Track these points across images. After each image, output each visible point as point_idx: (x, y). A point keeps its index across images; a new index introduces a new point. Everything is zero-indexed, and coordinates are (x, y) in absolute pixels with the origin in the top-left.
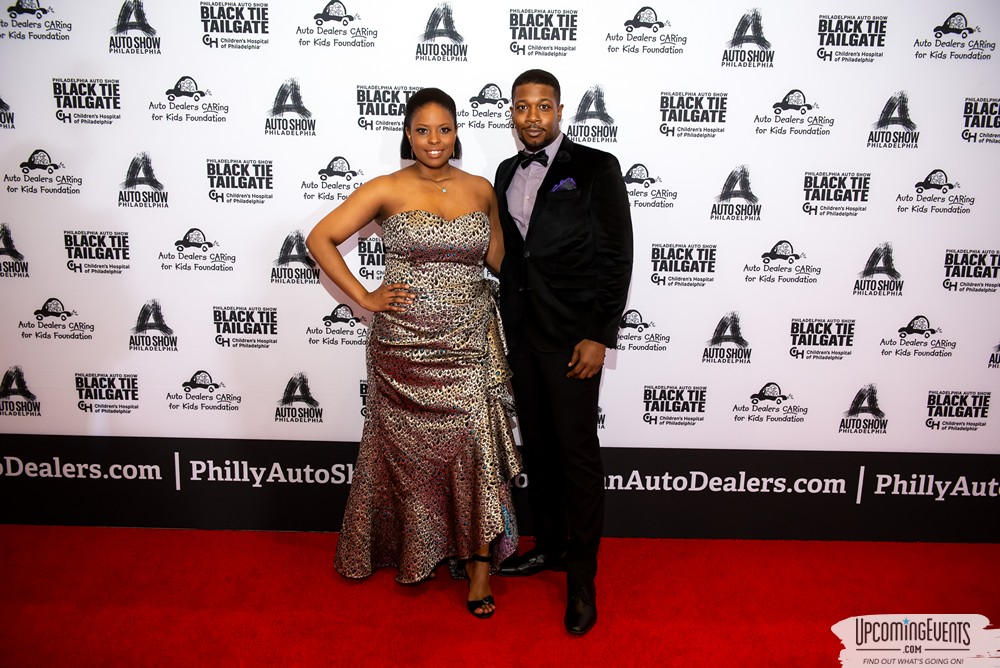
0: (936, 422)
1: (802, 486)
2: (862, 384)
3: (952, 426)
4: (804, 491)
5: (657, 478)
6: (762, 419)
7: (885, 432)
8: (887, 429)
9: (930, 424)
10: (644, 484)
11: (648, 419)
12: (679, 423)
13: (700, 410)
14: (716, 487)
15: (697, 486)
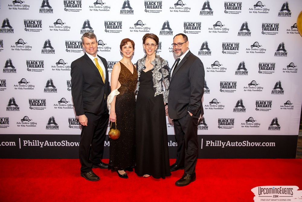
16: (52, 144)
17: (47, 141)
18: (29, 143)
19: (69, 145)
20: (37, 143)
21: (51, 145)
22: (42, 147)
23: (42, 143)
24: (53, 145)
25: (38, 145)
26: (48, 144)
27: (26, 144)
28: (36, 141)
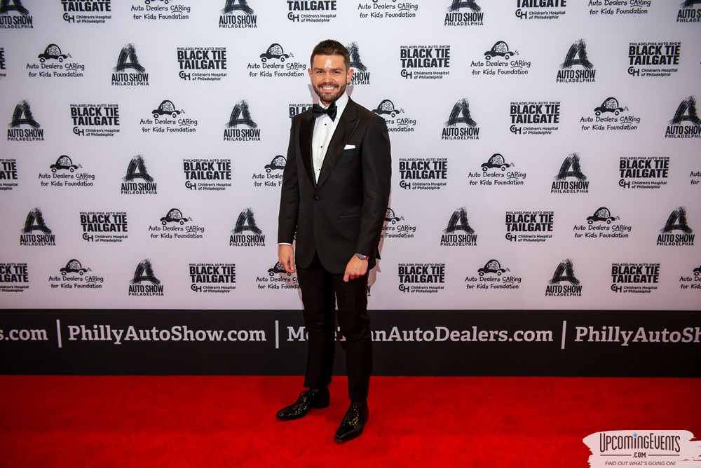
0: (619, 287)
1: (520, 336)
2: (562, 259)
3: (632, 290)
4: (521, 340)
5: (411, 332)
6: (487, 287)
7: (580, 295)
8: (581, 293)
9: (614, 288)
10: (402, 337)
11: (402, 288)
12: (426, 291)
13: (441, 281)
14: (455, 338)
15: (441, 338)
16: (146, 336)
17: (131, 328)
18: (84, 332)
19: (192, 339)
20: (104, 333)
21: (143, 339)
22: (118, 342)
23: (118, 333)
24: (148, 338)
25: (109, 338)
26: (134, 334)
27: (75, 336)
28: (102, 327)
